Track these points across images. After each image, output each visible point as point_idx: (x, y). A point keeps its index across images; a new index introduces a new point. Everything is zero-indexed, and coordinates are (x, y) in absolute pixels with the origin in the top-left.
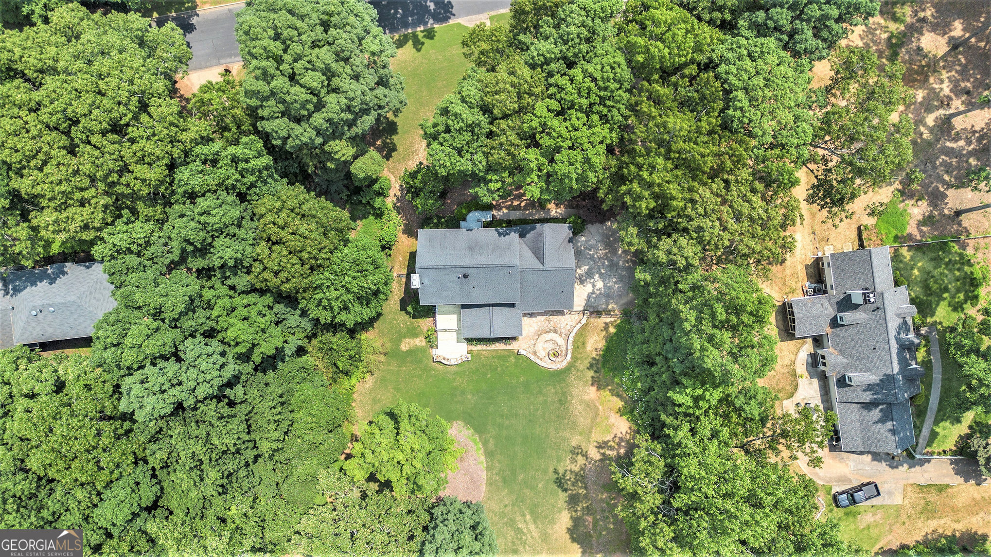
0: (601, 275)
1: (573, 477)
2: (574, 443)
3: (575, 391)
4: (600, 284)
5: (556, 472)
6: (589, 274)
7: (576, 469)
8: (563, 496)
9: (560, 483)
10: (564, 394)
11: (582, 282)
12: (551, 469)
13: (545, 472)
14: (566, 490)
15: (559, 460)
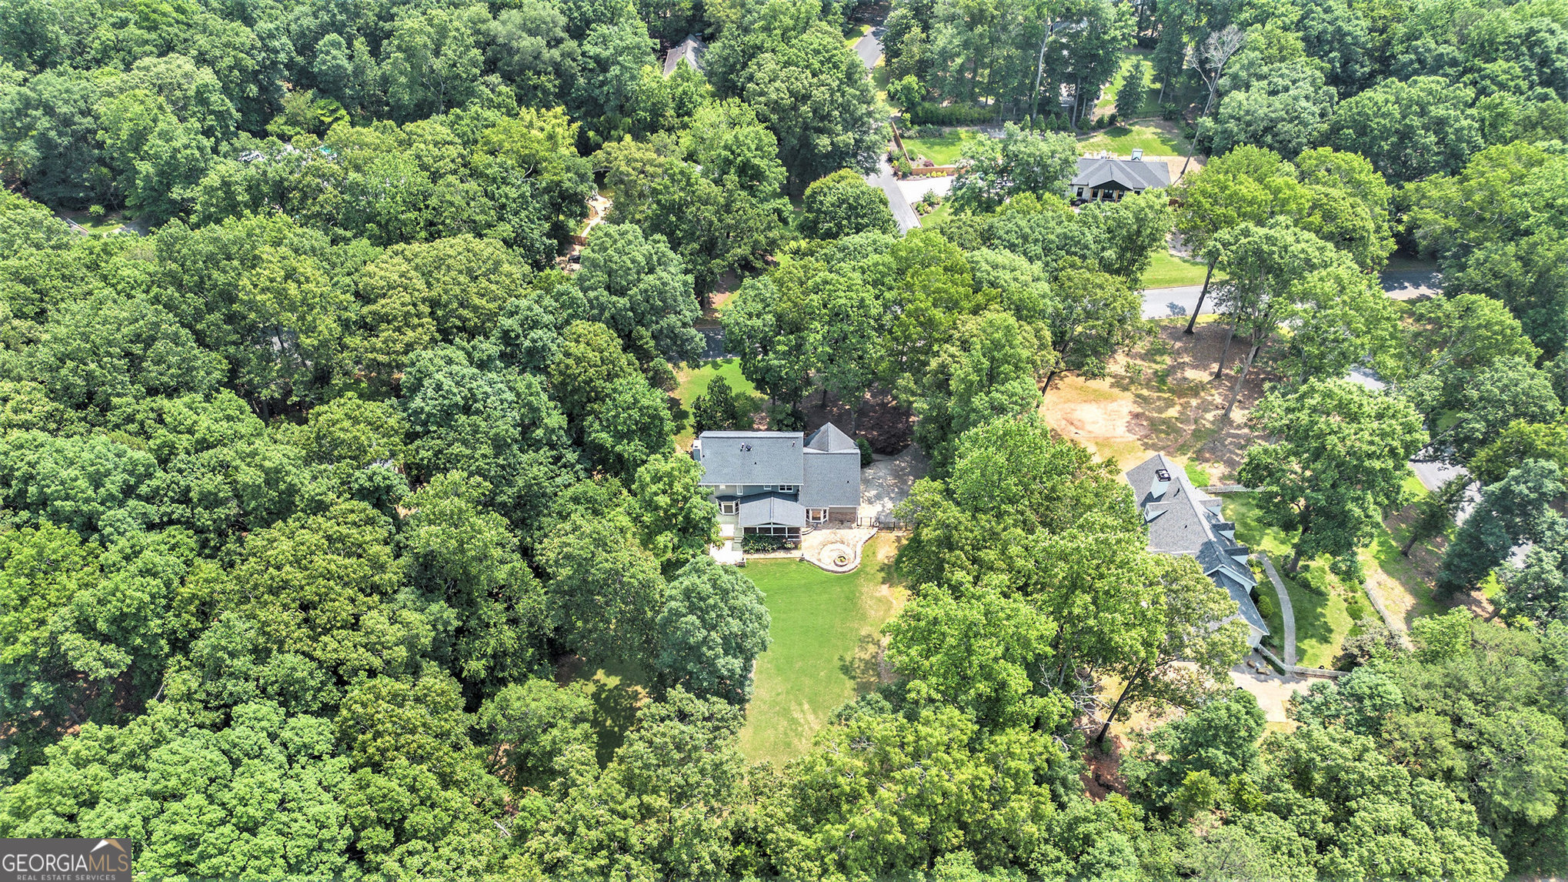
0: (891, 499)
1: (862, 666)
2: (863, 633)
3: (864, 589)
4: (889, 505)
5: (841, 659)
6: (878, 497)
7: (867, 657)
8: (850, 684)
9: (846, 670)
10: (853, 592)
11: (870, 503)
12: (836, 657)
13: (830, 661)
14: (854, 678)
15: (847, 649)
